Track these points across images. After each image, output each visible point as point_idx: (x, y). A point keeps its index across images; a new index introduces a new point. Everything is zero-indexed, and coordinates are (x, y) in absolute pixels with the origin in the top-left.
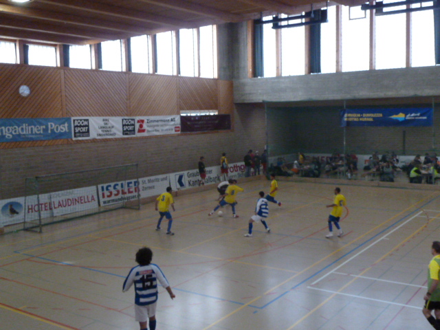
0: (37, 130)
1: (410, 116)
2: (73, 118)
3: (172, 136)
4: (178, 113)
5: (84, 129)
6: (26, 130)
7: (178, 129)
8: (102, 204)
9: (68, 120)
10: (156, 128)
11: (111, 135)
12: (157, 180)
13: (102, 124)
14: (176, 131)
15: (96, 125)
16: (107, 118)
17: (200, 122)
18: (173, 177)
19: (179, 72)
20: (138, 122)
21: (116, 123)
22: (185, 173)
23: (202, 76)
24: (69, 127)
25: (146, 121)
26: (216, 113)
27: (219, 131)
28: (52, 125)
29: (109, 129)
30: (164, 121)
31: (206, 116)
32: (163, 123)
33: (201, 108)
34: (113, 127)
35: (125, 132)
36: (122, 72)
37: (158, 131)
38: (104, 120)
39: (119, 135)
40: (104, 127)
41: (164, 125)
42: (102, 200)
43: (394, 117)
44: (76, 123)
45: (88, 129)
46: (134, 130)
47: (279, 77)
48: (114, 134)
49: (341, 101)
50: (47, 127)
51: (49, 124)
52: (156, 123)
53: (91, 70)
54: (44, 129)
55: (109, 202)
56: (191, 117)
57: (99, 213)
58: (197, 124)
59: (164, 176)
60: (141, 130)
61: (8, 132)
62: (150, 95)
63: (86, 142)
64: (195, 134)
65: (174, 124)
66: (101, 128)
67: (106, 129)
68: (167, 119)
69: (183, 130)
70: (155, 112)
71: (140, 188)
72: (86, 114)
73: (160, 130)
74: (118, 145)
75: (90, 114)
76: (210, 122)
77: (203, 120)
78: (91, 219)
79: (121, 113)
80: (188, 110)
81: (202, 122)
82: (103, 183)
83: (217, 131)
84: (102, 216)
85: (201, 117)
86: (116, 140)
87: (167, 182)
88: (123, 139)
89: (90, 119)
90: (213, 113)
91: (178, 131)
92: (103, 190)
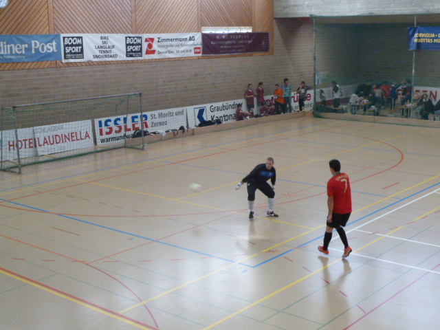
0: (18, 49)
3: (191, 59)
4: (199, 30)
5: (77, 49)
6: (4, 49)
7: (198, 50)
8: (99, 143)
9: (57, 37)
10: (169, 48)
11: (111, 56)
12: (171, 114)
13: (100, 43)
14: (195, 53)
15: (91, 43)
16: (106, 35)
17: (228, 42)
18: (192, 111)
20: (146, 40)
21: (118, 43)
22: (207, 106)
24: (58, 47)
25: (156, 40)
26: (250, 31)
27: (254, 54)
28: (36, 44)
29: (109, 49)
30: (181, 40)
31: (236, 34)
32: (179, 42)
33: (230, 25)
34: (113, 47)
35: (129, 54)
37: (172, 52)
38: (101, 38)
39: (122, 56)
40: (102, 47)
41: (180, 45)
42: (99, 138)
44: (67, 42)
45: (82, 49)
46: (141, 51)
48: (116, 56)
49: (412, 16)
50: (30, 45)
51: (33, 42)
52: (169, 43)
54: (26, 49)
55: (108, 140)
56: (216, 35)
57: (96, 152)
58: (224, 45)
59: (180, 109)
60: (150, 51)
62: (162, 6)
63: (79, 64)
64: (221, 57)
65: (194, 44)
66: (98, 47)
67: (105, 49)
68: (184, 38)
69: (204, 52)
70: (168, 28)
71: (149, 125)
72: (80, 30)
73: (175, 52)
74: (119, 70)
75: (85, 31)
76: (241, 42)
77: (233, 39)
78: (85, 159)
79: (124, 30)
80: (212, 26)
81: (231, 42)
82: (101, 117)
83: (250, 53)
84: (99, 155)
85: (229, 35)
86: (118, 62)
87: (183, 117)
88: (126, 62)
89: (85, 36)
90: (245, 31)
91: (199, 53)
92: (100, 125)
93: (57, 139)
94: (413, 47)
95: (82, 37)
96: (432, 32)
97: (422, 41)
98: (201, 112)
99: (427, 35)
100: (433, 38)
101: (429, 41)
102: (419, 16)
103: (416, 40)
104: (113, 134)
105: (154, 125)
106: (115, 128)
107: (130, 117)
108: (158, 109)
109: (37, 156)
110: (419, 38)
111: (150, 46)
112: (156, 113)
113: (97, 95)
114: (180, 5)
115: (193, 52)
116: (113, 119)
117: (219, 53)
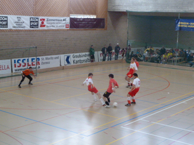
3: (63, 30)
4: (69, 16)
5: (4, 23)
7: (68, 26)
8: (14, 71)
10: (53, 24)
11: (22, 27)
12: (52, 58)
13: (16, 20)
14: (66, 27)
15: (12, 20)
16: (20, 16)
17: (83, 23)
18: (63, 57)
20: (41, 20)
21: (26, 21)
22: (71, 55)
25: (46, 20)
26: (95, 17)
27: (97, 29)
29: (21, 24)
30: (59, 20)
31: (88, 19)
32: (58, 22)
33: (84, 13)
34: (23, 22)
35: (31, 26)
38: (17, 18)
39: (28, 27)
40: (17, 22)
42: (14, 68)
45: (7, 23)
46: (38, 25)
48: (24, 27)
49: (177, 13)
52: (53, 22)
55: (19, 70)
56: (77, 19)
57: (12, 76)
58: (81, 24)
59: (57, 56)
60: (43, 26)
62: (50, 3)
63: (5, 31)
64: (79, 30)
65: (65, 23)
66: (16, 22)
67: (19, 23)
68: (61, 19)
69: (71, 27)
70: (52, 14)
71: (40, 63)
72: (6, 13)
73: (55, 26)
74: (26, 34)
75: (9, 14)
76: (90, 23)
77: (86, 21)
78: (6, 79)
79: (30, 14)
80: (75, 14)
81: (85, 23)
82: (15, 58)
83: (95, 28)
84: (13, 78)
85: (84, 19)
86: (26, 31)
87: (58, 60)
88: (29, 31)
89: (9, 16)
90: (93, 17)
91: (68, 27)
92: (15, 62)
94: (177, 29)
95: (7, 17)
96: (187, 22)
97: (182, 26)
98: (68, 58)
99: (185, 23)
100: (188, 25)
101: (185, 26)
102: (181, 13)
103: (179, 26)
104: (22, 67)
105: (43, 63)
107: (30, 59)
108: (45, 55)
110: (180, 24)
111: (43, 23)
112: (44, 57)
113: (14, 47)
114: (59, 2)
115: (65, 27)
116: (22, 59)
117: (78, 28)
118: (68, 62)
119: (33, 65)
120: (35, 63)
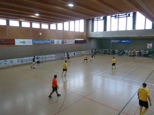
0: (43, 42)
1: (126, 41)
2: (51, 40)
3: (73, 44)
4: (74, 39)
5: (53, 42)
6: (41, 42)
8: (57, 58)
9: (50, 40)
13: (57, 41)
15: (56, 41)
17: (79, 42)
18: (73, 53)
19: (75, 30)
21: (60, 41)
22: (76, 52)
23: (80, 31)
24: (50, 42)
25: (67, 41)
26: (83, 40)
27: (84, 44)
28: (46, 41)
33: (80, 38)
35: (62, 43)
36: (62, 30)
39: (61, 44)
41: (71, 42)
42: (57, 57)
43: (122, 41)
44: (52, 41)
46: (64, 43)
47: (97, 32)
48: (60, 43)
49: (111, 37)
50: (45, 41)
52: (69, 41)
53: (55, 30)
56: (77, 40)
57: (56, 60)
59: (71, 53)
60: (66, 43)
61: (37, 42)
63: (54, 45)
64: (78, 44)
69: (75, 43)
70: (69, 39)
71: (65, 55)
78: (54, 61)
79: (61, 39)
82: (57, 54)
84: (57, 60)
85: (79, 40)
87: (71, 54)
88: (61, 45)
89: (55, 40)
90: (82, 40)
93: (49, 57)
94: (111, 43)
98: (74, 53)
99: (114, 41)
102: (112, 37)
104: (59, 57)
106: (59, 56)
107: (62, 54)
109: (46, 60)
110: (112, 41)
111: (66, 42)
113: (56, 50)
118: (74, 55)
119: (63, 56)
120: (63, 55)
